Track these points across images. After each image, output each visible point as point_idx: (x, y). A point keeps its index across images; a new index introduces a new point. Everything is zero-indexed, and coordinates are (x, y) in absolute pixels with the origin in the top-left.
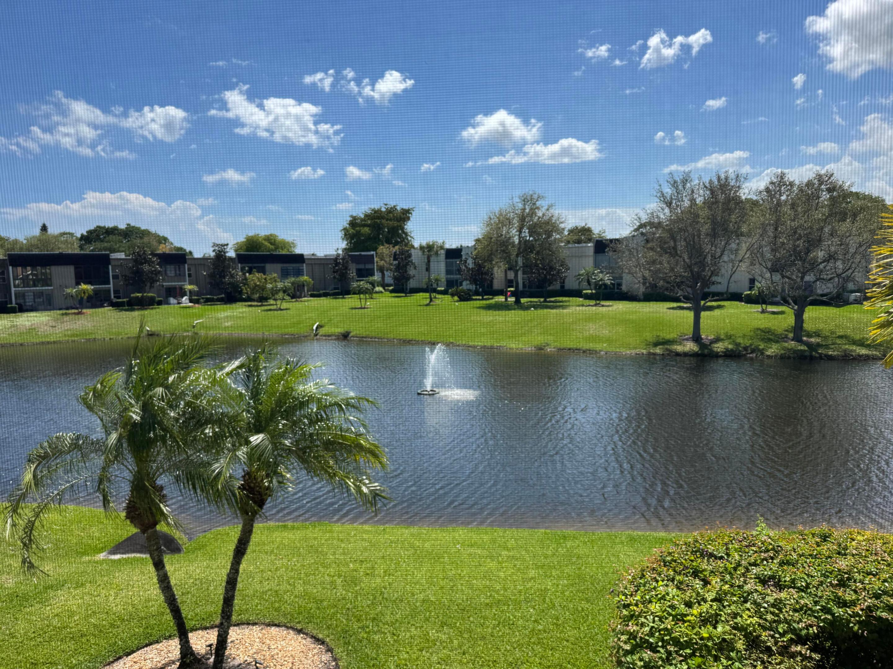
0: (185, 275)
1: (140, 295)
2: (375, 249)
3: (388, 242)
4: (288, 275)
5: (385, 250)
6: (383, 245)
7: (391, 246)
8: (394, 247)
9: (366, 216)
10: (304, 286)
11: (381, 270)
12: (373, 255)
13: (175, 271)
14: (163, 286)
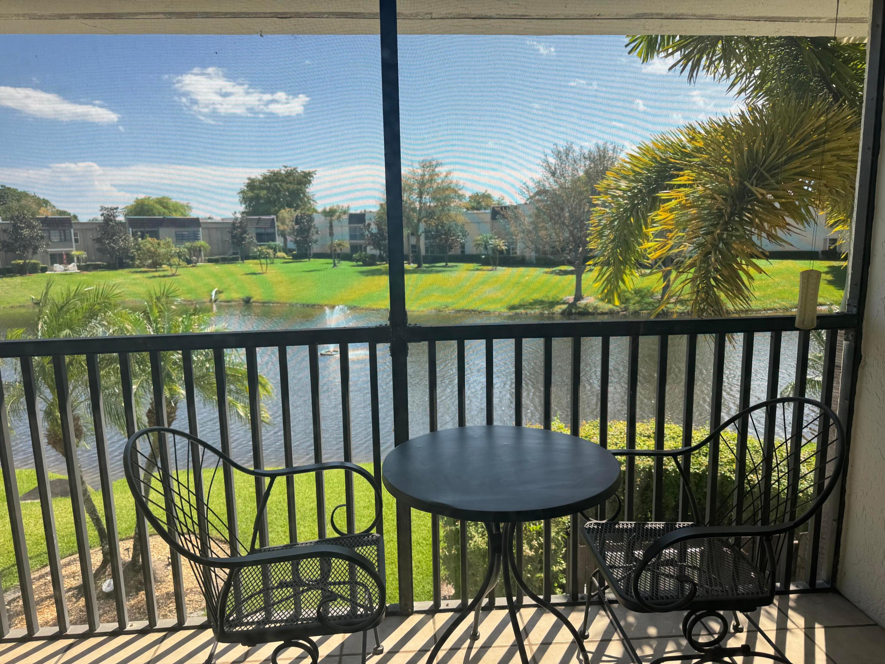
0: (71, 241)
1: (21, 262)
2: (276, 213)
3: (290, 205)
4: (183, 239)
5: (286, 214)
6: (284, 209)
7: (292, 210)
8: (295, 211)
9: (265, 178)
10: (200, 251)
11: (283, 234)
12: (273, 219)
13: (60, 236)
14: (47, 252)
